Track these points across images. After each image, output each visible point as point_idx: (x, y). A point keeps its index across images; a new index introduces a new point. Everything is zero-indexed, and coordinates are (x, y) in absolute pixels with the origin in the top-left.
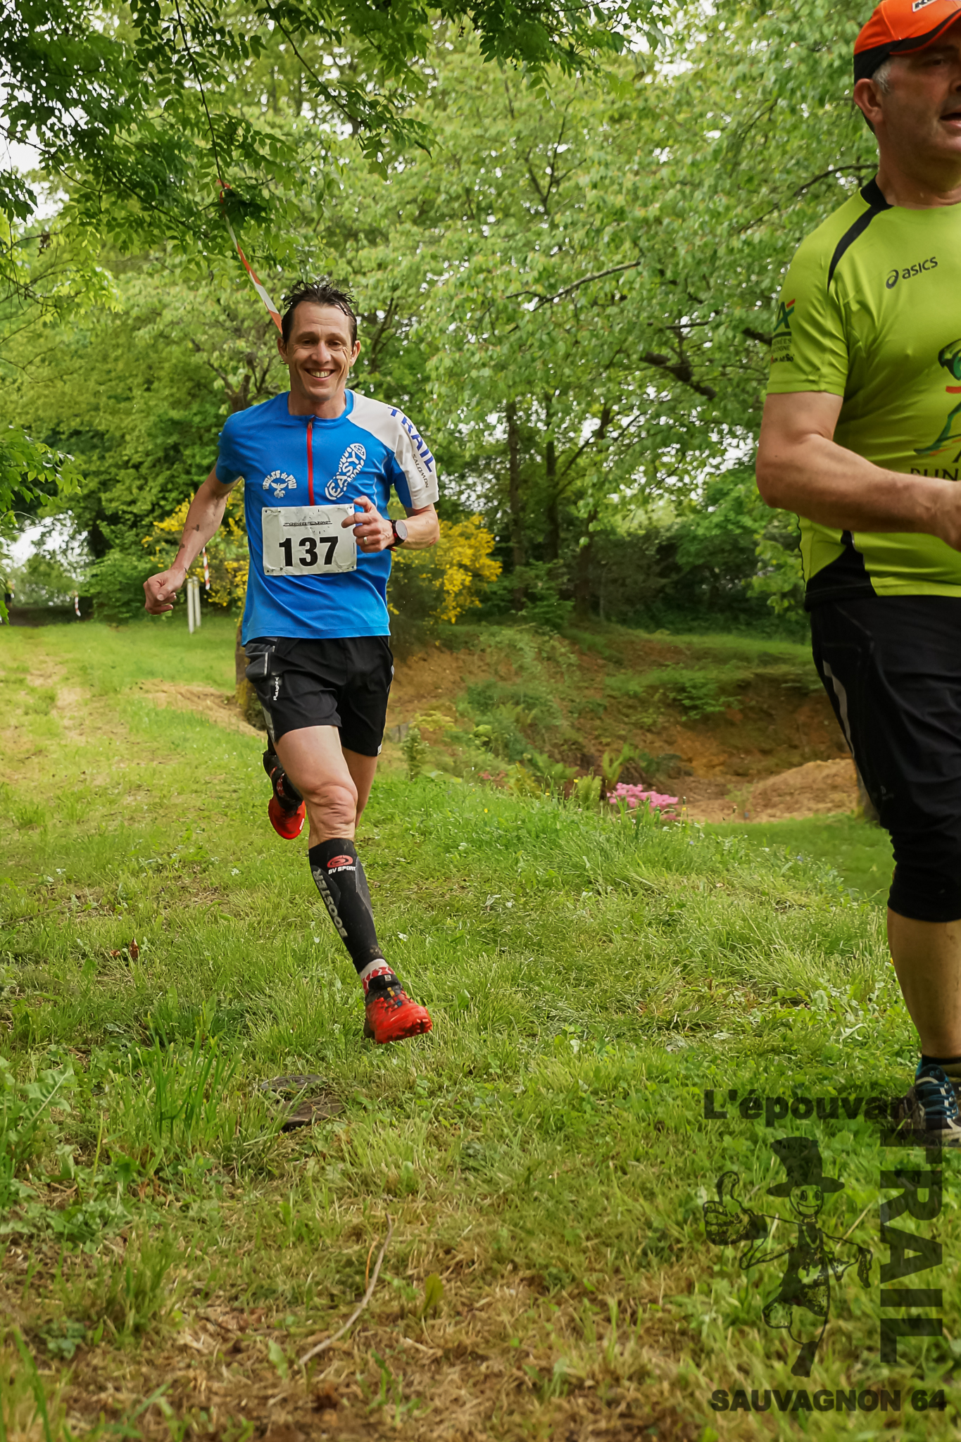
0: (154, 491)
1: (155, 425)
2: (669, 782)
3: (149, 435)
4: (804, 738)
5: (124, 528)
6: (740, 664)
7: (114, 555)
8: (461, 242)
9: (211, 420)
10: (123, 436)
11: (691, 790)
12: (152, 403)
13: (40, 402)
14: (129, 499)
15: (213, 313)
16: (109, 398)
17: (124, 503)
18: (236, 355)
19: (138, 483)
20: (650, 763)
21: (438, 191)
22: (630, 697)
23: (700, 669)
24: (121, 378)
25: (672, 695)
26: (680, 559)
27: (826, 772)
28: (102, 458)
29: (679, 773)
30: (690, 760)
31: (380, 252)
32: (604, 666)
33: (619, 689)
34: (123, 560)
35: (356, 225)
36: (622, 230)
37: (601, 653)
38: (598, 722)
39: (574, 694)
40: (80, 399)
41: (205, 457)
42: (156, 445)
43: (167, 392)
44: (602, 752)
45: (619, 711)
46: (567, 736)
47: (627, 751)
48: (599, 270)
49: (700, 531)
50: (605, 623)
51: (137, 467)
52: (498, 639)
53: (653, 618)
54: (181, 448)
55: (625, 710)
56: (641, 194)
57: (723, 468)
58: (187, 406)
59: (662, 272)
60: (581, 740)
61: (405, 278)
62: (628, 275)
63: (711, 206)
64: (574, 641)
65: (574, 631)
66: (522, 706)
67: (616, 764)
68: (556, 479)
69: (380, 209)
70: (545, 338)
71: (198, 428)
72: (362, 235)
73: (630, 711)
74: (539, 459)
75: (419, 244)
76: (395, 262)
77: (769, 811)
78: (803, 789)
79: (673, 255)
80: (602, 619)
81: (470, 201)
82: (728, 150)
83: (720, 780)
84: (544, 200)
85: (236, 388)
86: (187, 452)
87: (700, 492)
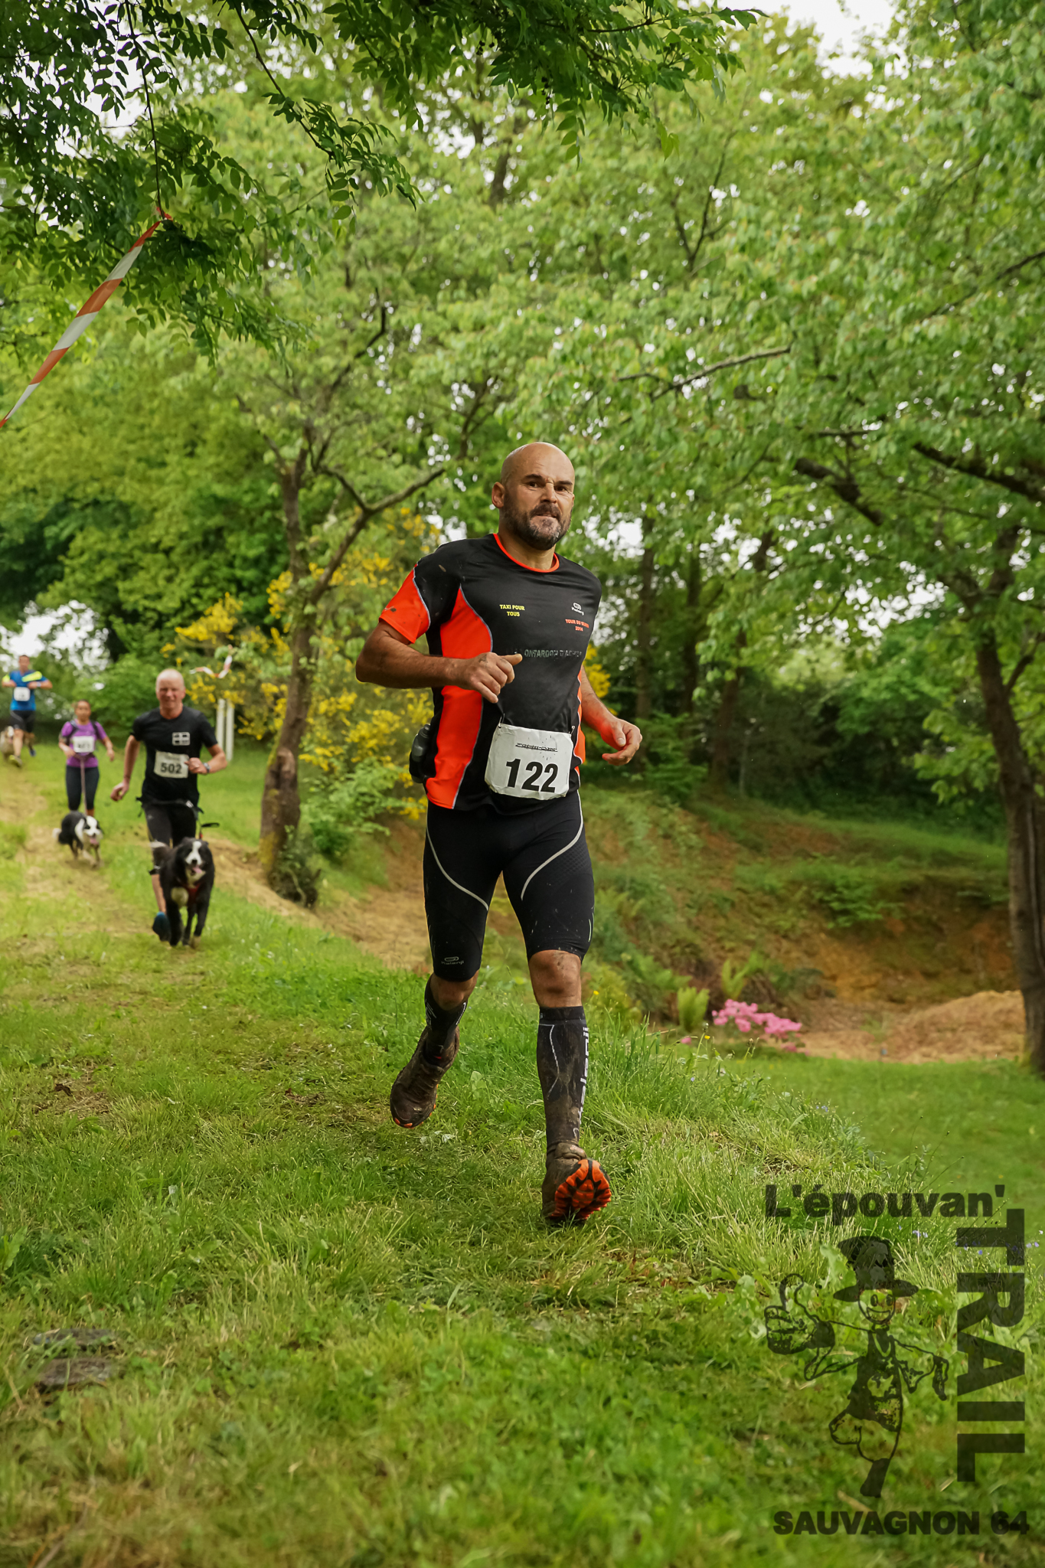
0: (186, 585)
1: (193, 501)
2: (804, 1003)
3: (186, 513)
4: (980, 961)
5: (145, 629)
6: (906, 861)
7: (129, 662)
8: (578, 303)
9: (264, 501)
10: (153, 510)
11: (831, 1015)
12: (192, 473)
13: (48, 459)
14: (153, 591)
15: (262, 366)
16: (139, 460)
17: (146, 597)
18: (291, 423)
19: (166, 572)
20: (783, 977)
21: (558, 238)
22: (766, 893)
23: (862, 863)
24: (157, 437)
25: (818, 895)
26: (841, 726)
27: (999, 1006)
28: (124, 536)
29: (821, 993)
30: (834, 978)
31: (478, 307)
32: (738, 851)
33: (753, 882)
34: (139, 668)
35: (458, 268)
36: (771, 306)
37: (733, 834)
38: (722, 922)
39: (695, 884)
40: (101, 459)
41: (250, 547)
42: (192, 527)
43: (212, 460)
44: (723, 959)
45: (750, 910)
46: (681, 936)
47: (754, 960)
48: (740, 353)
49: (865, 693)
50: (744, 797)
51: (167, 552)
52: (604, 807)
53: (809, 795)
54: (225, 533)
55: (757, 909)
56: (797, 262)
57: (910, 615)
58: (237, 480)
59: (817, 362)
60: (698, 941)
61: (504, 345)
62: (772, 364)
63: (887, 283)
64: (703, 817)
65: (705, 806)
66: (626, 894)
67: (739, 975)
68: (698, 610)
69: (484, 253)
71: (248, 511)
72: (464, 283)
73: (764, 911)
74: (681, 584)
75: (531, 301)
76: (494, 323)
77: (924, 1049)
78: (969, 1025)
79: (833, 344)
80: (742, 791)
81: (600, 251)
82: (917, 214)
83: (870, 1005)
84: (692, 258)
85: (291, 465)
86: (231, 539)
87: (877, 643)
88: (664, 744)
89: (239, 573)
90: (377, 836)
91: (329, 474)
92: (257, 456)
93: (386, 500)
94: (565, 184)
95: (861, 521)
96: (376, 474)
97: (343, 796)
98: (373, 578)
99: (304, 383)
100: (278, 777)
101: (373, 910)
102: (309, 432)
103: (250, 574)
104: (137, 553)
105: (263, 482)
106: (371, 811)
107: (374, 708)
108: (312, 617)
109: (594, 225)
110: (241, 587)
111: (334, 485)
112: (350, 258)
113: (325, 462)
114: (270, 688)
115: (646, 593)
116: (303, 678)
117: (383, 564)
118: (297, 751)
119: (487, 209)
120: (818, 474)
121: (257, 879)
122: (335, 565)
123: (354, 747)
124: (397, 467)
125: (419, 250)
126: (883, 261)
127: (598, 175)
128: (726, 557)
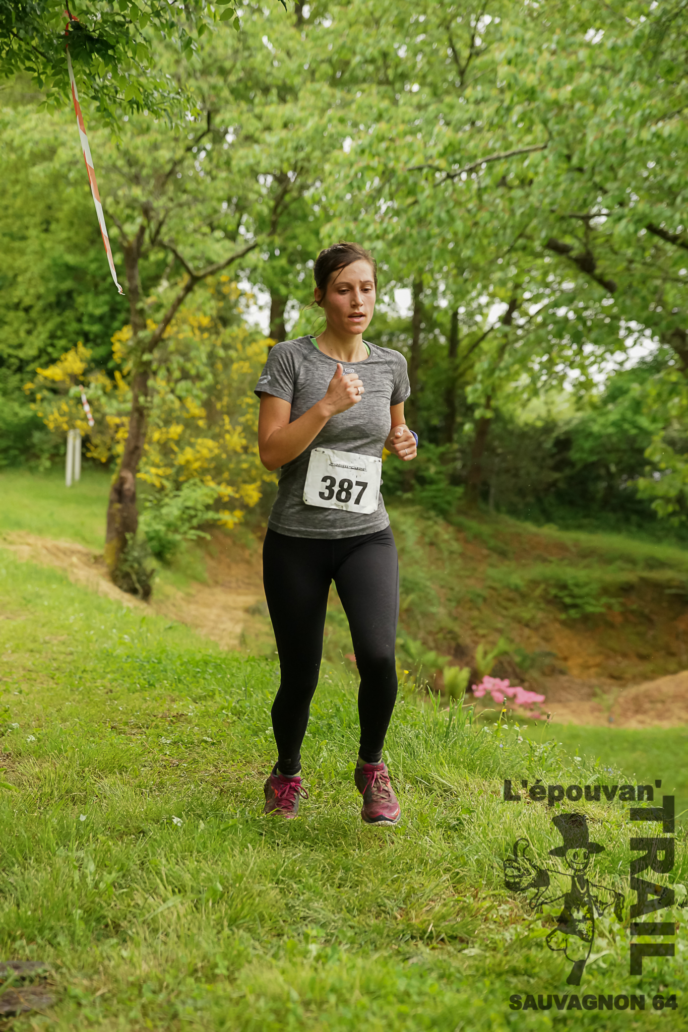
0: (44, 336)
1: (49, 267)
2: (542, 679)
3: (43, 278)
5: (9, 372)
6: (625, 566)
8: (371, 107)
10: (16, 276)
11: (564, 689)
12: (48, 245)
14: (15, 342)
15: (110, 157)
16: (4, 235)
17: (10, 346)
18: (132, 204)
19: (26, 326)
20: (525, 658)
21: (354, 53)
22: (511, 590)
23: (586, 567)
24: (18, 216)
25: (553, 591)
26: (574, 455)
29: (554, 671)
30: (565, 659)
31: (288, 110)
32: (487, 556)
33: (501, 581)
35: (269, 80)
36: (532, 111)
37: (485, 542)
38: (475, 613)
39: (455, 582)
41: (97, 306)
42: (48, 290)
43: (64, 235)
44: (476, 643)
45: (499, 604)
46: (444, 624)
47: (502, 644)
48: (506, 149)
49: (596, 428)
50: (493, 512)
51: (27, 310)
53: (544, 511)
54: (75, 295)
55: (505, 603)
56: (555, 74)
57: (628, 366)
58: (84, 251)
59: (569, 158)
60: (457, 629)
61: (310, 140)
62: (534, 157)
63: (626, 93)
64: (460, 528)
65: (461, 519)
67: (490, 657)
68: (457, 361)
69: (292, 65)
70: (444, 215)
71: (94, 277)
72: (274, 91)
73: (509, 604)
74: (443, 340)
75: (329, 106)
76: (302, 122)
77: (640, 717)
78: (676, 698)
79: (582, 141)
80: (491, 508)
81: (387, 67)
82: (650, 38)
83: (594, 681)
84: (462, 73)
85: (131, 239)
86: (80, 300)
87: (602, 388)
88: (427, 469)
89: (87, 327)
90: (200, 542)
91: (163, 247)
93: (210, 269)
94: (360, 10)
95: (599, 290)
96: (201, 247)
97: (172, 509)
98: (197, 332)
99: (145, 172)
100: (120, 494)
101: (197, 602)
102: (146, 211)
103: (96, 328)
106: (195, 522)
107: (197, 436)
108: (148, 363)
109: (383, 43)
110: (87, 338)
111: (166, 256)
112: (181, 71)
113: (160, 237)
114: (113, 420)
115: (415, 347)
116: (139, 414)
117: (205, 321)
118: (135, 471)
119: (293, 31)
120: (562, 250)
121: (103, 576)
122: (167, 321)
123: (181, 469)
124: (218, 241)
125: (238, 65)
126: (622, 75)
128: (478, 318)
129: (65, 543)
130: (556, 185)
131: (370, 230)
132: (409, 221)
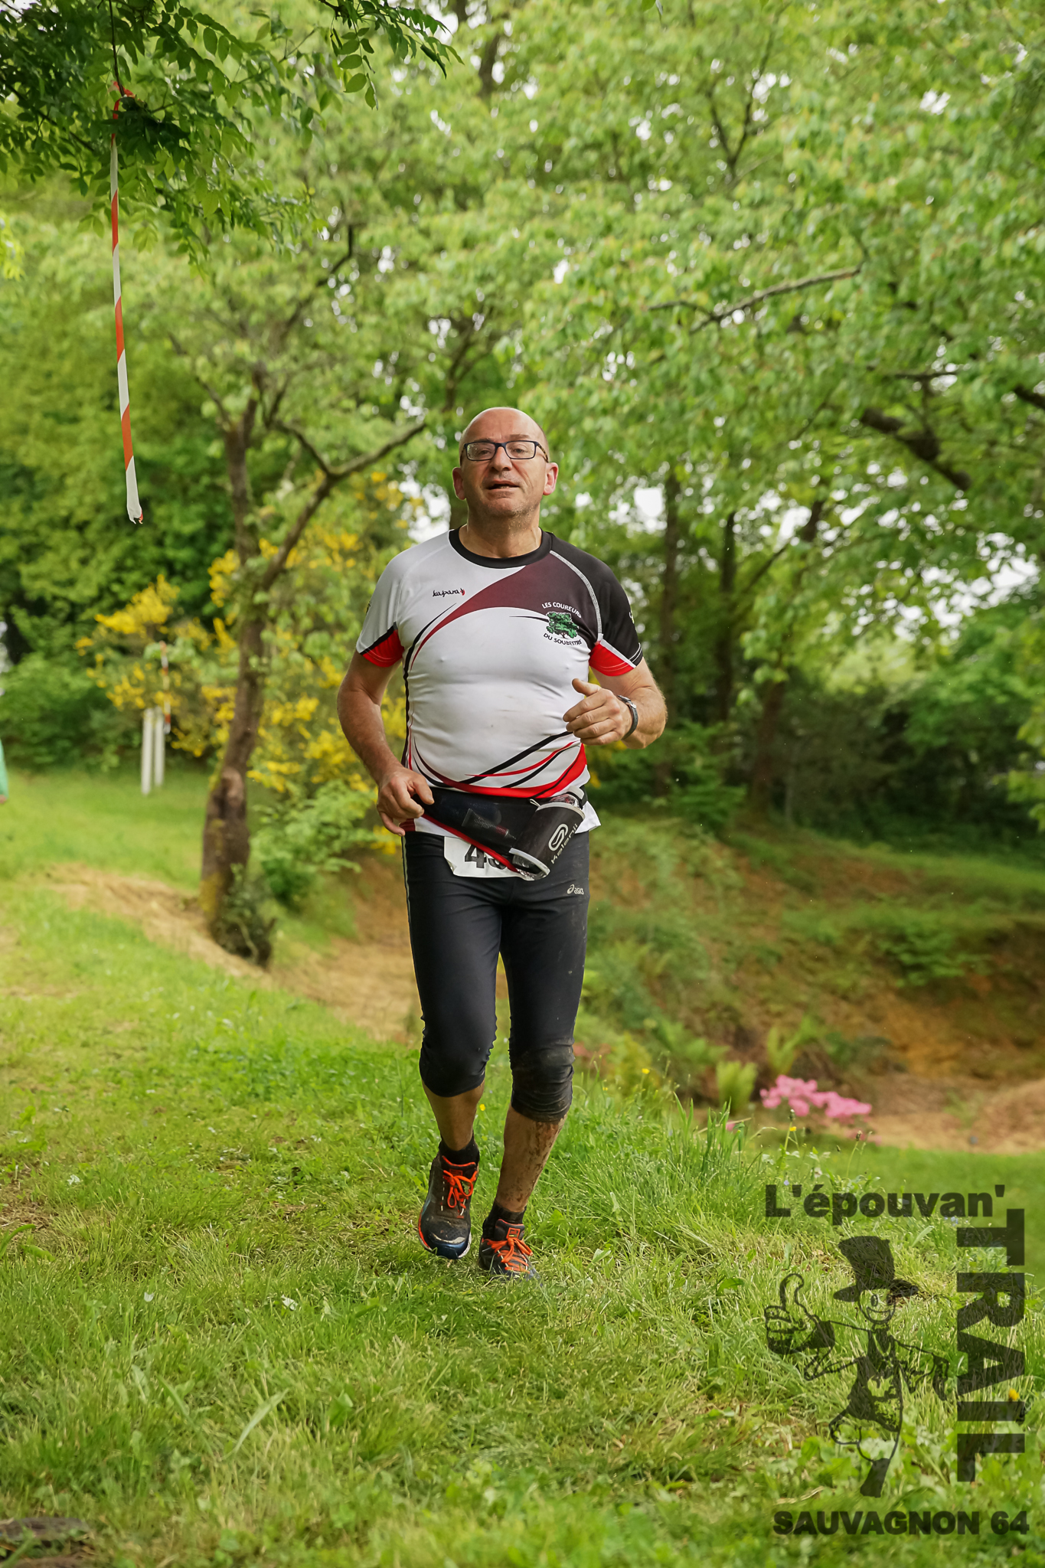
0: (107, 567)
1: (113, 464)
2: (869, 1080)
5: (54, 623)
6: (993, 904)
7: (35, 663)
8: (594, 215)
9: (201, 464)
10: (63, 476)
11: (902, 1094)
12: (112, 429)
14: (63, 576)
15: (202, 296)
16: (46, 415)
17: (57, 583)
18: (236, 367)
19: (81, 553)
20: (842, 1047)
21: (568, 135)
22: (819, 943)
23: (936, 907)
24: (69, 387)
25: (885, 945)
26: (912, 736)
28: (27, 509)
29: (887, 1067)
30: (904, 1048)
31: (469, 221)
32: (785, 892)
33: (804, 931)
34: (47, 671)
35: (441, 177)
36: (837, 217)
37: (778, 871)
38: (766, 980)
39: (734, 933)
41: (185, 521)
42: (112, 497)
44: (767, 1025)
45: (801, 965)
46: (717, 997)
47: (807, 1027)
48: (799, 276)
49: (943, 694)
50: (791, 826)
51: (82, 527)
52: (620, 839)
53: (869, 824)
54: (153, 505)
55: (810, 964)
56: (871, 162)
57: (994, 600)
58: (166, 439)
59: (893, 287)
60: (737, 1004)
61: (503, 265)
62: (841, 287)
63: (980, 190)
64: (741, 850)
65: (744, 837)
66: (649, 946)
67: (789, 1046)
68: (734, 597)
69: (476, 154)
70: (704, 377)
71: (181, 477)
72: (449, 194)
73: (818, 966)
74: (711, 565)
75: (533, 214)
76: (489, 239)
77: (1019, 1136)
79: (914, 262)
80: (788, 819)
81: (618, 154)
82: (1014, 104)
83: (949, 1082)
84: (732, 162)
85: (236, 419)
87: (955, 635)
88: (691, 761)
89: (171, 553)
90: (344, 875)
91: (284, 430)
92: (190, 409)
93: (354, 463)
94: (576, 69)
95: (945, 488)
96: (340, 430)
97: (302, 827)
98: (338, 558)
99: (255, 318)
100: (222, 804)
101: (341, 968)
102: (258, 377)
103: (184, 554)
104: (44, 530)
105: (199, 442)
106: (337, 846)
108: (265, 606)
109: (612, 119)
110: (172, 570)
111: (289, 443)
113: (278, 416)
114: (211, 692)
115: (669, 576)
116: (251, 683)
117: (350, 542)
118: (244, 768)
119: (476, 103)
120: (887, 427)
121: (198, 929)
122: (291, 543)
123: (315, 765)
124: (366, 420)
125: (394, 155)
126: (973, 161)
127: (617, 58)
128: (765, 531)
129: (139, 880)
130: (875, 328)
131: (593, 401)
132: (652, 385)
